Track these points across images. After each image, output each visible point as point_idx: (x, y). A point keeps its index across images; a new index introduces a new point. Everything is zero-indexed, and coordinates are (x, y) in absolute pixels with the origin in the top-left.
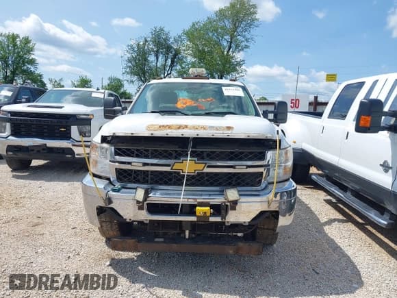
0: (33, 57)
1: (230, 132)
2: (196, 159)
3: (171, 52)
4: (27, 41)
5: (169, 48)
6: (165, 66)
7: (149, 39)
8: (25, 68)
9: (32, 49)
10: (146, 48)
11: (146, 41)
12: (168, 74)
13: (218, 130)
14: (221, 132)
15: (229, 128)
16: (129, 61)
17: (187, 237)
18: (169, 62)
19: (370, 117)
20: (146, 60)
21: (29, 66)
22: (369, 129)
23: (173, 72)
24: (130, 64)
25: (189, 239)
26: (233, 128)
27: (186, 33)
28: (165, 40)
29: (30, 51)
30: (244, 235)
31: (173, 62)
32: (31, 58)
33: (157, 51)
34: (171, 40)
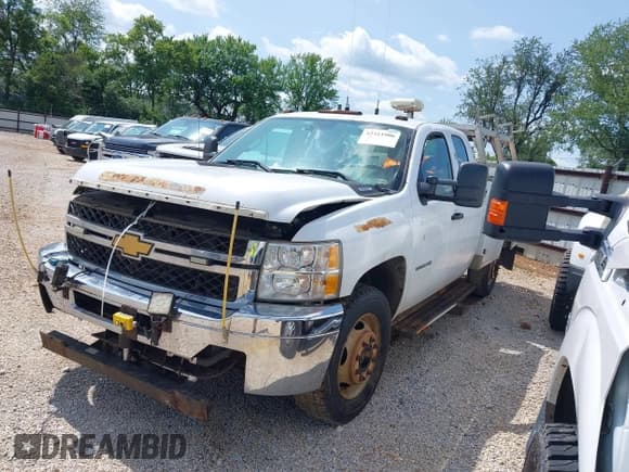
0: (334, 87)
1: (195, 196)
2: (141, 235)
3: (548, 82)
4: (330, 64)
5: (544, 74)
6: (532, 104)
7: (510, 59)
8: (322, 103)
9: (333, 77)
10: (503, 73)
11: (505, 61)
12: (535, 119)
13: (180, 190)
14: (183, 195)
15: (199, 190)
16: (470, 95)
17: (125, 358)
18: (542, 96)
19: (506, 203)
20: (499, 94)
21: (327, 101)
22: (502, 231)
23: (545, 116)
24: (470, 100)
25: (127, 361)
26: (204, 190)
27: (579, 47)
28: (539, 59)
29: (330, 79)
30: (198, 381)
31: (547, 98)
32: (330, 89)
33: (521, 79)
34: (552, 59)
